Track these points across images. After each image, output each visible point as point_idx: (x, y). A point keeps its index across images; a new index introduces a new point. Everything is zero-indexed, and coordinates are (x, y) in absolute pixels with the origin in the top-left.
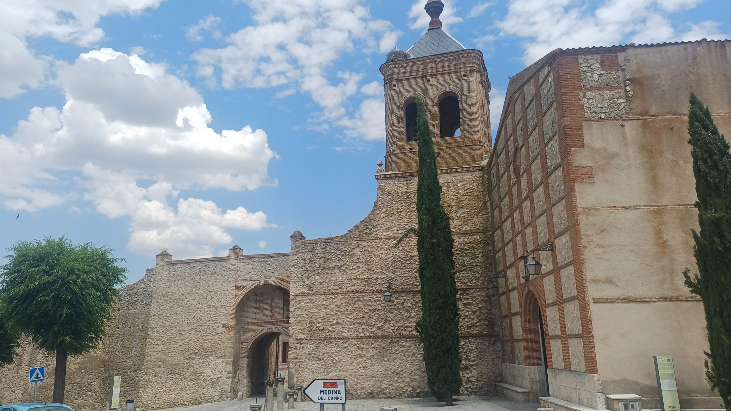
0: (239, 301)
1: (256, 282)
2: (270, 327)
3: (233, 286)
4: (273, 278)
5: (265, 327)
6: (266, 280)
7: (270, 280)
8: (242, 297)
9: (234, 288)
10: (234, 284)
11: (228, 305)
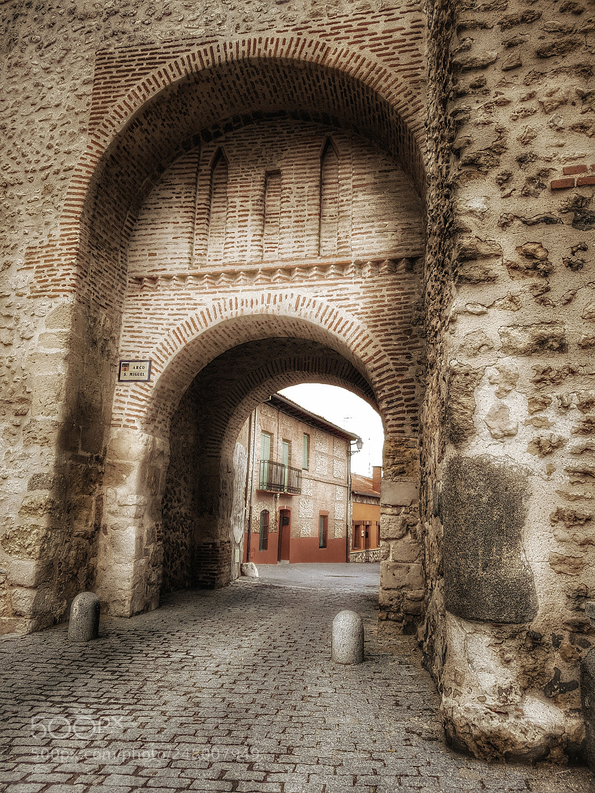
0: (107, 141)
1: (195, 50)
2: (257, 296)
3: (85, 83)
4: (280, 25)
5: (232, 296)
6: (246, 37)
7: (265, 35)
8: (125, 121)
9: (89, 89)
10: (88, 72)
11: (55, 168)
